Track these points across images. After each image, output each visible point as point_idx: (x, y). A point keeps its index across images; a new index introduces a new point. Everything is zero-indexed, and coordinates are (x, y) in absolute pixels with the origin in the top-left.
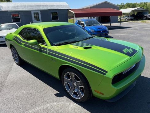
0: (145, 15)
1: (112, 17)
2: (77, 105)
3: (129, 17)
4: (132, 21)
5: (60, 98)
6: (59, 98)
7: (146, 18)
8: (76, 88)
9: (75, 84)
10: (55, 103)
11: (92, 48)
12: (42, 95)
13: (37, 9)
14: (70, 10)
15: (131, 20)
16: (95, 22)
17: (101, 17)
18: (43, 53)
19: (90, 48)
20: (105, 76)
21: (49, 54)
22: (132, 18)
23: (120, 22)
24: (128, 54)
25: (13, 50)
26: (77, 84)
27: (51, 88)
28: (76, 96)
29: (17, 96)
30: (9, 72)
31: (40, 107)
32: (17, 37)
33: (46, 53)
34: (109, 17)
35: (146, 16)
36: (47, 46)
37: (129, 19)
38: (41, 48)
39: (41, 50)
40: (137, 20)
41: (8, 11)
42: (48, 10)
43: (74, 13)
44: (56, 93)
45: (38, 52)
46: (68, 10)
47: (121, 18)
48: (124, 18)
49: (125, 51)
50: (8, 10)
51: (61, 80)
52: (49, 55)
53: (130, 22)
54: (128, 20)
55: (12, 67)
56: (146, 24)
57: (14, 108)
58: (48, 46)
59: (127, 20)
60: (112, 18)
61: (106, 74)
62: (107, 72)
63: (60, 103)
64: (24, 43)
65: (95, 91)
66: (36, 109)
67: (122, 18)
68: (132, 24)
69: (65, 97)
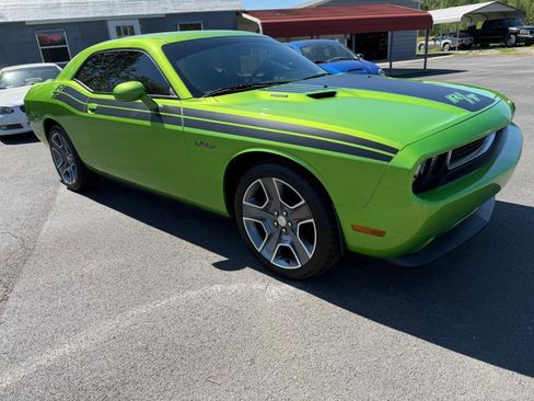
0: (515, 29)
1: (396, 34)
2: (292, 288)
3: (457, 39)
4: (466, 52)
5: (234, 273)
6: (227, 272)
7: (518, 40)
8: (287, 233)
9: (282, 221)
10: (218, 288)
11: (339, 95)
12: (169, 267)
13: (126, 14)
14: (244, 15)
15: (463, 47)
16: (335, 50)
17: (357, 35)
18: (167, 126)
19: (332, 95)
20: (390, 164)
21: (189, 123)
22: (467, 40)
23: (426, 56)
24: (463, 105)
25: (57, 138)
26: (291, 217)
27: (198, 248)
28: (288, 262)
29: (82, 276)
30: (46, 212)
31: (166, 301)
32: (68, 89)
33: (177, 122)
34: (383, 42)
35: (515, 34)
36: (179, 99)
37: (457, 44)
38: (157, 109)
39: (157, 116)
40: (485, 46)
41: (23, 23)
42: (167, 15)
43: (259, 22)
44: (217, 260)
45: (148, 123)
46: (238, 13)
47: (429, 43)
48: (438, 42)
49: (454, 98)
50: (23, 19)
51: (233, 218)
52: (187, 129)
53: (460, 55)
54: (454, 49)
55: (53, 199)
56: (516, 59)
57: (75, 306)
58: (183, 100)
59: (450, 49)
60: (396, 38)
61: (392, 158)
62: (395, 151)
63: (233, 287)
64: (94, 106)
65: (355, 228)
66: (151, 306)
67: (433, 43)
68: (470, 60)
69: (248, 270)
